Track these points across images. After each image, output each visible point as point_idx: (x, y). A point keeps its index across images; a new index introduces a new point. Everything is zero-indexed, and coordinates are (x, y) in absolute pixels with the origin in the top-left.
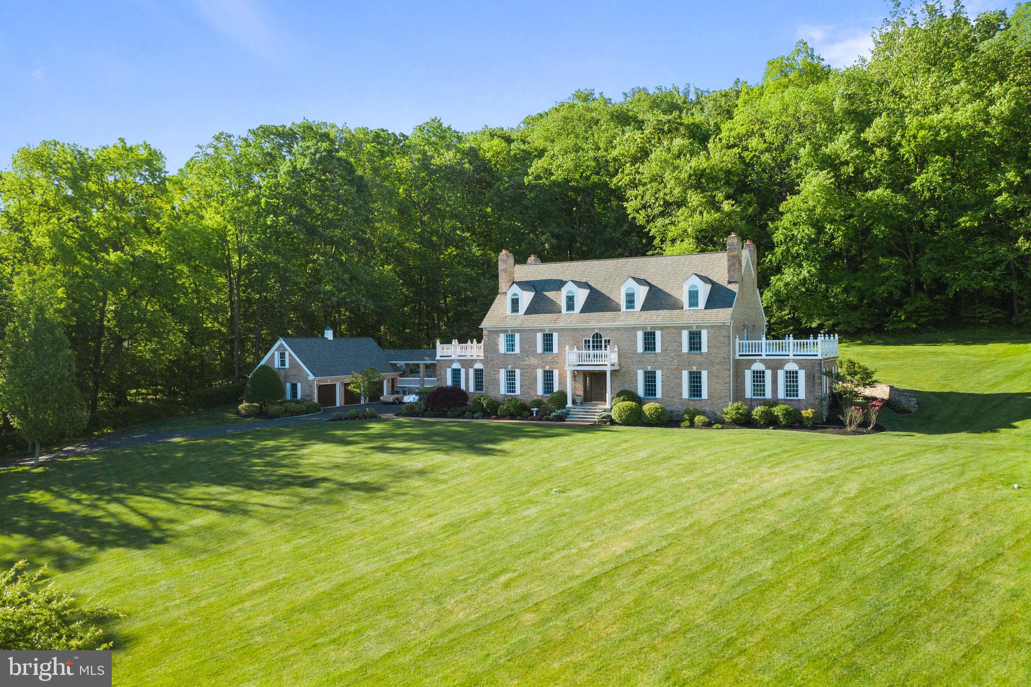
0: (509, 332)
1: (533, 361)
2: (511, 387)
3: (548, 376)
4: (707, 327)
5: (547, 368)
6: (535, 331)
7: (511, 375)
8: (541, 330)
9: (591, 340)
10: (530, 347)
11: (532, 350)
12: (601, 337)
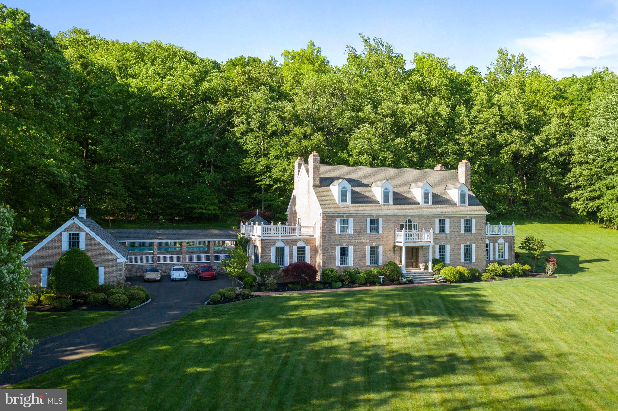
0: (345, 217)
1: (364, 240)
2: (344, 260)
3: (374, 250)
4: (474, 217)
5: (374, 245)
6: (364, 217)
7: (344, 252)
8: (369, 216)
9: (405, 224)
10: (361, 229)
11: (362, 231)
12: (411, 222)
